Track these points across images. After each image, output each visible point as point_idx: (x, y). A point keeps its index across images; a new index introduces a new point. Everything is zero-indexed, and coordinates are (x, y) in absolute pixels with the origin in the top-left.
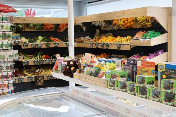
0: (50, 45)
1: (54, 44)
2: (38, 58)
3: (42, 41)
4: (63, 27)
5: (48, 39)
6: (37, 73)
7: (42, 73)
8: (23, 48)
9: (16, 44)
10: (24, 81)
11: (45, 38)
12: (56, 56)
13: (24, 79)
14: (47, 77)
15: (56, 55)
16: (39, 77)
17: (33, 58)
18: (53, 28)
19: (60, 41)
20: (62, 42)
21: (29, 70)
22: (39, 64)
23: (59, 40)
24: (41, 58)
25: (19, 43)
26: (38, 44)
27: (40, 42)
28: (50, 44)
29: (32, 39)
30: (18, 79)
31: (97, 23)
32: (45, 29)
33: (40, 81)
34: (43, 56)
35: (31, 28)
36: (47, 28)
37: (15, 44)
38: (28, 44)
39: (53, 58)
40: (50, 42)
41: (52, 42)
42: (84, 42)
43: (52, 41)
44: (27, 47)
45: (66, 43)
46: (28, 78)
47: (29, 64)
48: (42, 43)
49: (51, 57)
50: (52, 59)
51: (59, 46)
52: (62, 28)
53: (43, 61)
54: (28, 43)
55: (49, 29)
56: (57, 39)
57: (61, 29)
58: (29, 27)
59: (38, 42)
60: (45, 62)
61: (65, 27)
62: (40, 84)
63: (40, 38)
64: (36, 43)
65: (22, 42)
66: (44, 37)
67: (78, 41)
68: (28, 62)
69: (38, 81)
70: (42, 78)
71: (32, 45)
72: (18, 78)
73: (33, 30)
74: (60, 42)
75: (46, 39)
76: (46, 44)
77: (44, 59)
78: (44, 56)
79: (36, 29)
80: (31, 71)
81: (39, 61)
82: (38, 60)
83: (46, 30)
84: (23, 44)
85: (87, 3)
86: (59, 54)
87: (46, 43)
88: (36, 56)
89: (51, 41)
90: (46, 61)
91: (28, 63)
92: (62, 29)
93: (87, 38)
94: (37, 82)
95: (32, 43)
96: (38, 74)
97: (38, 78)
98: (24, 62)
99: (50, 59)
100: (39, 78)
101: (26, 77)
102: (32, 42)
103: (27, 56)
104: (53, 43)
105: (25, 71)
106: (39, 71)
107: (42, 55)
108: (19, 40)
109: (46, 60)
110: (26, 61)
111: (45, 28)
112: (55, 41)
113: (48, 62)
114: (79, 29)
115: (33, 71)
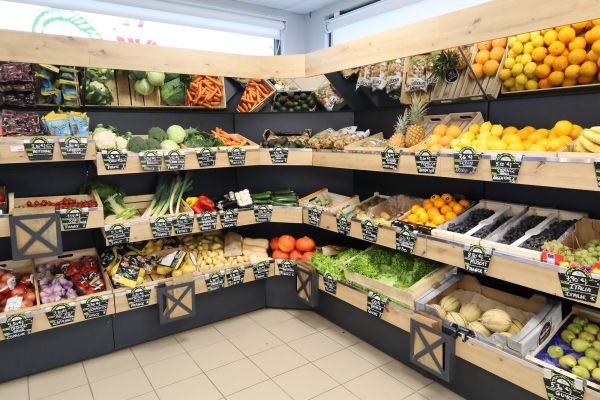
0: (214, 159)
1: (230, 154)
2: (168, 212)
3: (183, 143)
4: (255, 99)
5: (206, 137)
6: (169, 270)
7: (187, 268)
8: (102, 171)
9: (70, 156)
10: (110, 311)
11: (196, 134)
12: (238, 198)
13: (111, 303)
14: (207, 281)
15: (237, 194)
16: (173, 287)
17: (149, 211)
18: (221, 98)
19: (248, 144)
20: (257, 147)
21: (135, 256)
22: (173, 234)
23: (246, 140)
24: (180, 211)
25: (84, 151)
26: (166, 158)
27: (176, 146)
28: (213, 155)
29: (145, 137)
30: (83, 306)
31: (380, 79)
32: (195, 101)
33: (178, 302)
34: (188, 199)
35: (142, 97)
36: (201, 99)
37: (64, 157)
38: (124, 156)
39: (225, 209)
40: (214, 149)
41: (222, 148)
42: (346, 148)
43: (222, 144)
44: (121, 167)
45: (272, 149)
46: (129, 296)
47: (132, 239)
48: (182, 152)
49: (220, 206)
50: (222, 212)
51: (248, 163)
52: (252, 101)
53: (190, 222)
54: (124, 151)
55: (209, 101)
56: (235, 136)
57: (247, 103)
58: (135, 91)
59: (168, 147)
60: (195, 223)
61: (262, 97)
62: (178, 312)
63: (177, 132)
64: (160, 153)
65: (100, 146)
66: (192, 130)
67: (317, 145)
68: (127, 231)
69: (170, 304)
70: (185, 288)
71: (141, 158)
72: (84, 302)
73: (149, 104)
74: (248, 147)
75: (198, 137)
76: (199, 155)
77: (191, 214)
78: (193, 200)
79: (163, 102)
80: (143, 261)
81: (175, 222)
82: (170, 220)
83: (197, 105)
84: (104, 157)
85: (337, 14)
86: (246, 191)
87: (199, 150)
88: (161, 199)
89: (217, 144)
90: (199, 219)
91: (128, 235)
92: (252, 104)
93: (350, 132)
94: (165, 306)
95: (142, 154)
96: (169, 275)
97: (170, 292)
98: (108, 233)
99: (214, 213)
100: (175, 290)
101: (120, 293)
102: (144, 149)
103: (128, 199)
104: (224, 152)
105: (116, 267)
106: (175, 260)
107: (184, 198)
108: (84, 141)
109: (199, 215)
110: (115, 226)
111: (193, 97)
112: (229, 142)
113: (206, 222)
114: (307, 102)
115: (153, 258)
